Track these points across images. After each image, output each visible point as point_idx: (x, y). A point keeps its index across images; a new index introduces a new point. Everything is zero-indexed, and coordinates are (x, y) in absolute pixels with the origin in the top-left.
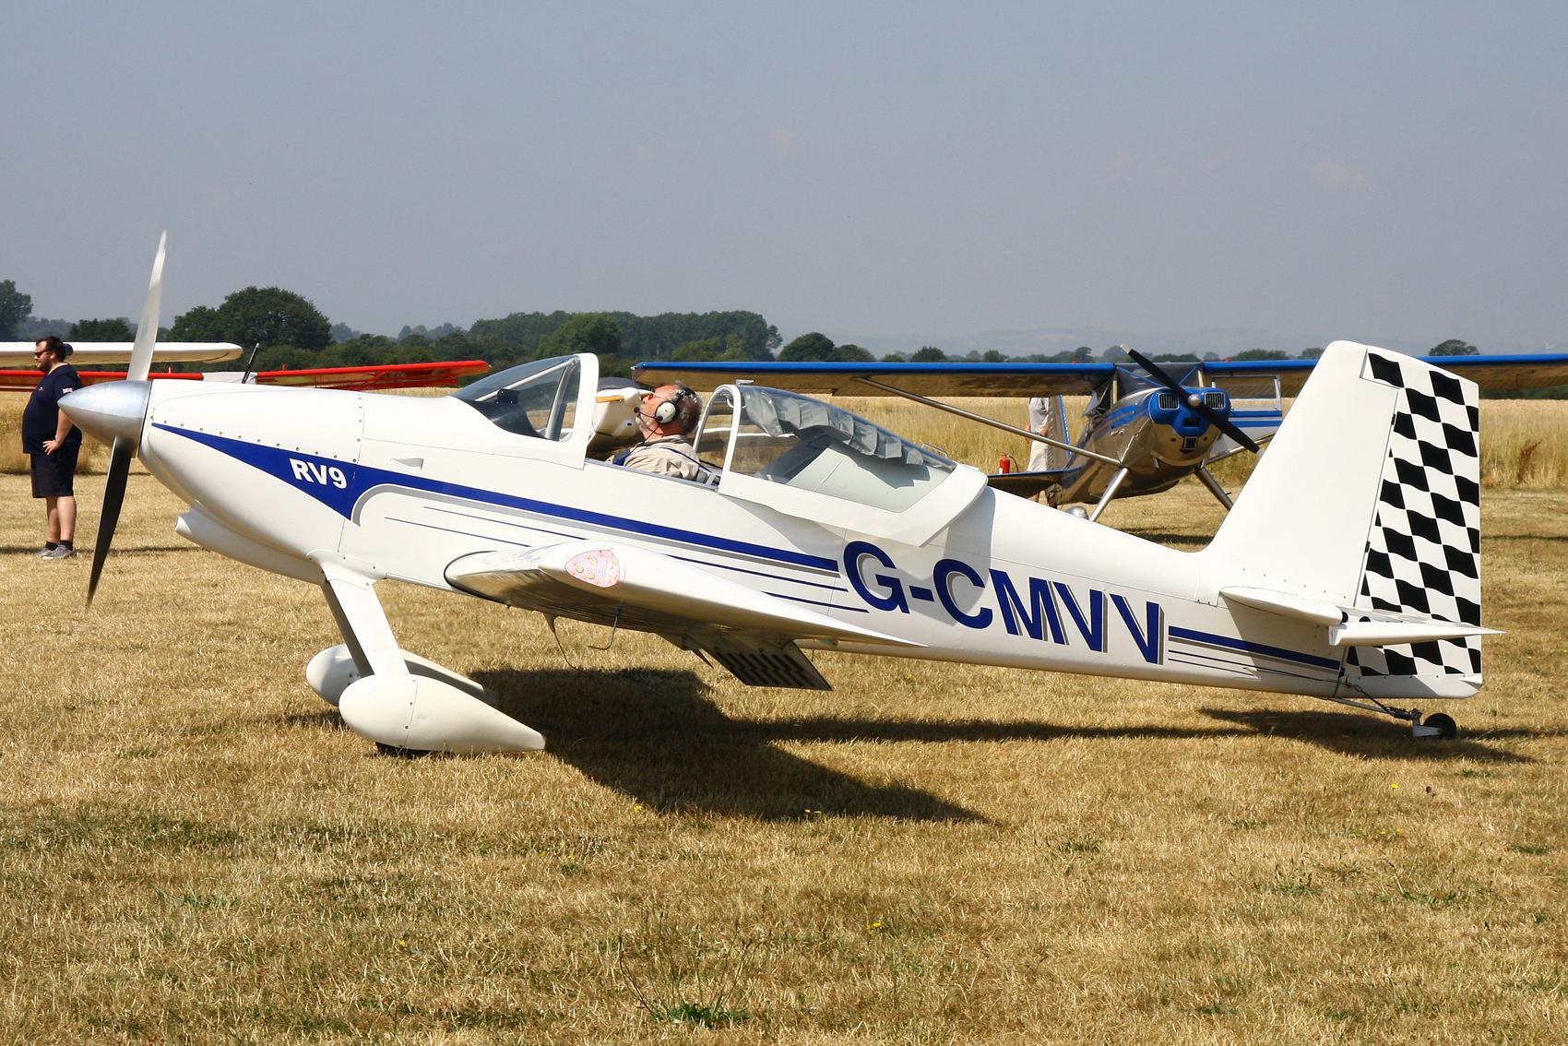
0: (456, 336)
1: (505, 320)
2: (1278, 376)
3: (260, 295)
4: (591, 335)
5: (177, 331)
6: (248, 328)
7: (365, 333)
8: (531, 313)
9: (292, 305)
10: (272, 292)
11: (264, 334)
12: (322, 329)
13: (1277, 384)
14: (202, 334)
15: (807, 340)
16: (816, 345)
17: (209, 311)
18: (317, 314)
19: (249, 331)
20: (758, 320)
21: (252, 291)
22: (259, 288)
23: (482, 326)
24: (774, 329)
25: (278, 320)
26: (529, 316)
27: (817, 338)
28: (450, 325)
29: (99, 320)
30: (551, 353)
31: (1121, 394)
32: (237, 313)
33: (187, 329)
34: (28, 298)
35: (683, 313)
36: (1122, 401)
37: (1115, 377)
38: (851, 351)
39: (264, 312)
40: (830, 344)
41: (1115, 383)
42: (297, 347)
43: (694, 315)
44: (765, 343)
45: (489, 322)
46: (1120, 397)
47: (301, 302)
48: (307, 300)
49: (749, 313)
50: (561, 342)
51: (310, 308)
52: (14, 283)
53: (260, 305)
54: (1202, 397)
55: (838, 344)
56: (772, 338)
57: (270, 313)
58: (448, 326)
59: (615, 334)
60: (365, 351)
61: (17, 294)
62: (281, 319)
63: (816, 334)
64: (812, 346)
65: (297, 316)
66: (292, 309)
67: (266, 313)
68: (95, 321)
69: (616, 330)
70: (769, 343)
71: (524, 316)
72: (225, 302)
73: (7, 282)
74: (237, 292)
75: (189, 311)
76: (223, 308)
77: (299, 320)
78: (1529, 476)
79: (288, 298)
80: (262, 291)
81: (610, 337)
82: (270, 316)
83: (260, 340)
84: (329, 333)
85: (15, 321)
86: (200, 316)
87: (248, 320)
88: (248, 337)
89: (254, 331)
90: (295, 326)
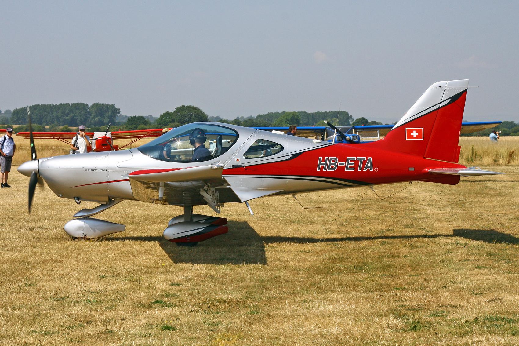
0: (250, 119)
2: (379, 130)
4: (291, 119)
6: (182, 118)
7: (226, 119)
8: (275, 112)
9: (196, 110)
10: (190, 107)
11: (187, 120)
12: (205, 118)
13: (378, 133)
15: (360, 120)
16: (363, 121)
17: (170, 113)
18: (204, 113)
19: (183, 119)
20: (347, 113)
21: (183, 106)
23: (259, 116)
24: (351, 116)
26: (275, 113)
27: (363, 119)
29: (136, 116)
30: (278, 124)
31: (328, 136)
32: (179, 113)
33: (163, 118)
34: (119, 109)
35: (323, 112)
36: (327, 138)
37: (326, 131)
38: (374, 123)
39: (187, 113)
40: (367, 121)
41: (326, 133)
43: (326, 112)
44: (349, 121)
46: (327, 137)
47: (199, 110)
48: (200, 109)
49: (343, 111)
50: (281, 121)
51: (201, 112)
52: (114, 105)
53: (186, 111)
54: (350, 137)
55: (370, 121)
56: (351, 119)
59: (298, 118)
61: (116, 108)
62: (192, 115)
63: (363, 118)
64: (361, 122)
65: (197, 114)
66: (196, 112)
68: (135, 116)
69: (298, 117)
70: (350, 121)
73: (112, 104)
75: (164, 113)
76: (174, 111)
78: (512, 161)
80: (187, 106)
81: (297, 119)
82: (189, 114)
83: (186, 122)
84: (207, 119)
85: (115, 117)
86: (167, 114)
87: (182, 115)
88: (182, 121)
89: (184, 119)
90: (197, 117)
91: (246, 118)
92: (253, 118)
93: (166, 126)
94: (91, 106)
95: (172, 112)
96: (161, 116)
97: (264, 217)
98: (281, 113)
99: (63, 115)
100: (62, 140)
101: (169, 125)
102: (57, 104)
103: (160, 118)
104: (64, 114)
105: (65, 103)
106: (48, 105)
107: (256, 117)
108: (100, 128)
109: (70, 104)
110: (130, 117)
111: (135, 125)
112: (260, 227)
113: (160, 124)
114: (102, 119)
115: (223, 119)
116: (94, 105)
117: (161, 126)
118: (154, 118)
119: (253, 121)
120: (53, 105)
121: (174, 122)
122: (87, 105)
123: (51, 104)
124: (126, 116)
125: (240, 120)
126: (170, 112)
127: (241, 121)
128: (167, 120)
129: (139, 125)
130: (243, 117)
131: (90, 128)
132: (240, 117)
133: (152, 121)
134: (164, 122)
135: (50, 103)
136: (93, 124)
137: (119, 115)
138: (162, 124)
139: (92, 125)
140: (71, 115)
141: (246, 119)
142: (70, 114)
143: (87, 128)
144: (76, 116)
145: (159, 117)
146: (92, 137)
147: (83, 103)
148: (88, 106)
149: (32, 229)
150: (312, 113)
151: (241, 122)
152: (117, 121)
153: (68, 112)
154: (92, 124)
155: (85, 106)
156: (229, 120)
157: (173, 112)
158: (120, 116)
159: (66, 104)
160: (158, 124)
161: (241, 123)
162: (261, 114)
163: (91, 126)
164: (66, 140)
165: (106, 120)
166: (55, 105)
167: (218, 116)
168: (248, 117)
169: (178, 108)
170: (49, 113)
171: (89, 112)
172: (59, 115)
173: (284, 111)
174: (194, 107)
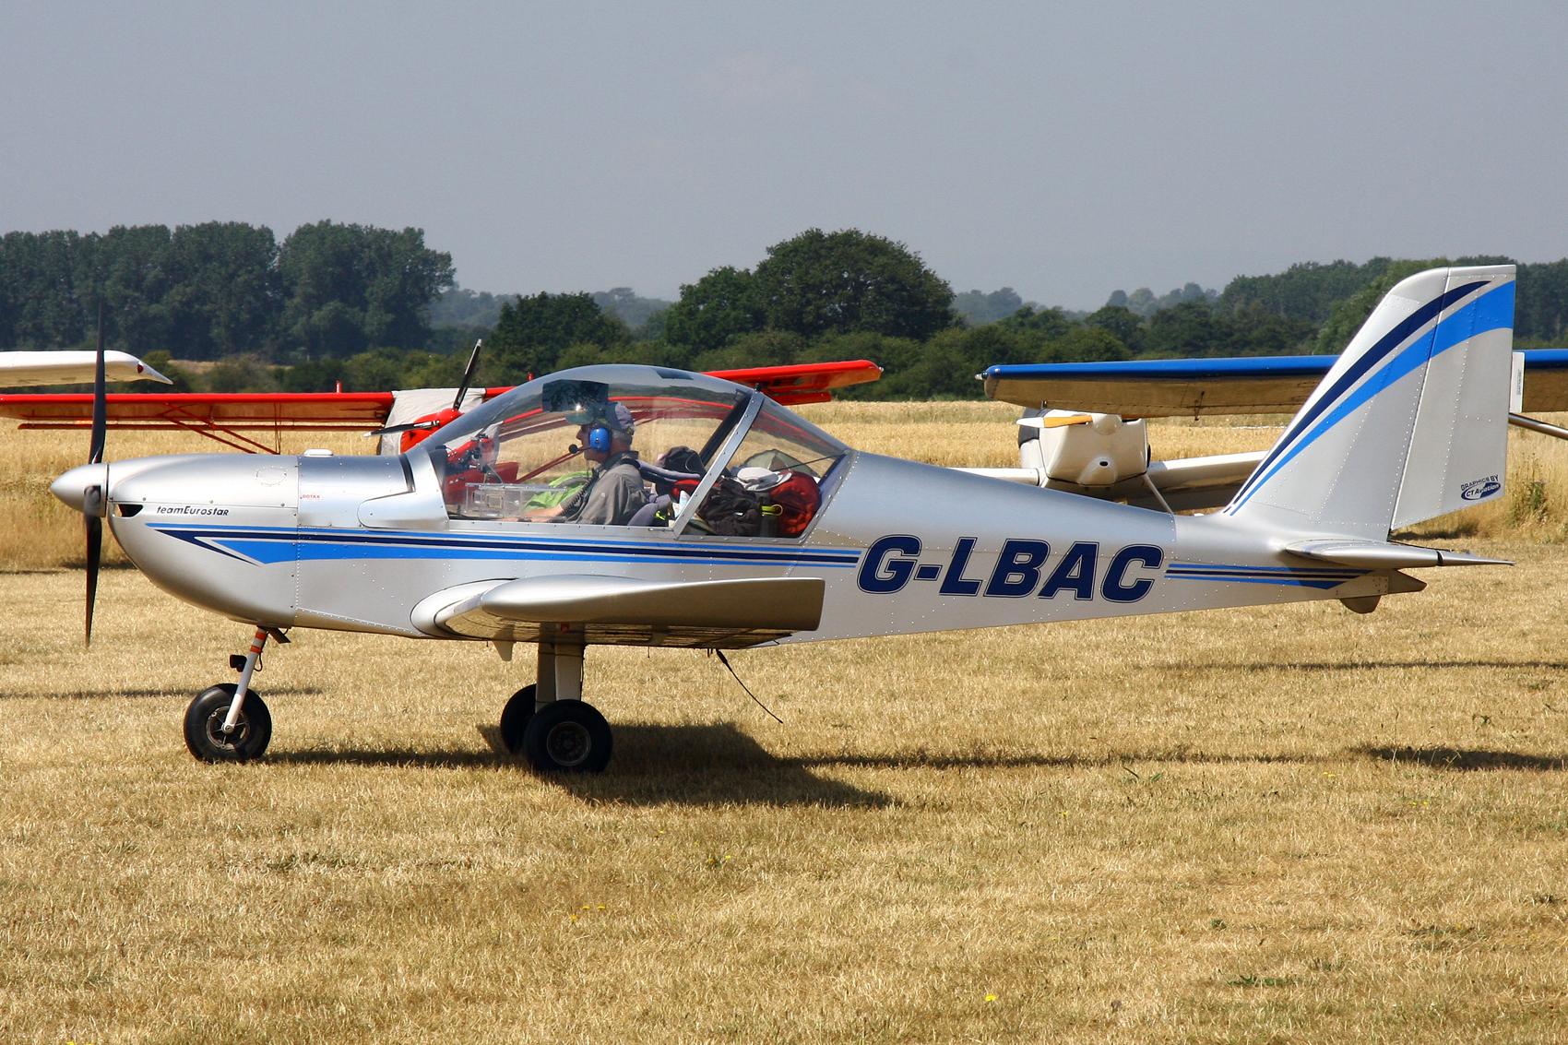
0: (1188, 307)
1: (1283, 276)
3: (828, 244)
5: (685, 310)
6: (809, 302)
7: (1050, 307)
10: (849, 240)
11: (838, 313)
12: (937, 302)
14: (728, 315)
17: (740, 274)
18: (928, 276)
19: (810, 308)
21: (814, 237)
22: (827, 231)
23: (1243, 288)
25: (860, 287)
26: (1327, 268)
28: (1196, 287)
32: (787, 277)
33: (701, 307)
34: (447, 259)
39: (835, 273)
42: (886, 335)
45: (1254, 280)
48: (910, 250)
51: (913, 265)
52: (421, 232)
53: (828, 262)
57: (846, 276)
58: (1193, 287)
60: (1003, 338)
61: (428, 251)
62: (865, 285)
65: (892, 280)
66: (884, 266)
67: (841, 277)
71: (1318, 269)
72: (767, 257)
73: (409, 231)
74: (789, 239)
75: (705, 275)
76: (763, 267)
77: (894, 287)
79: (877, 248)
80: (833, 237)
82: (846, 281)
83: (829, 323)
84: (949, 308)
85: (425, 298)
86: (723, 284)
87: (807, 287)
88: (809, 318)
89: (819, 308)
90: (889, 297)
91: (1164, 298)
92: (1203, 297)
93: (715, 347)
94: (289, 242)
95: (751, 272)
96: (688, 292)
97: (1390, 807)
98: (1365, 269)
99: (129, 292)
100: (218, 433)
101: (732, 343)
102: (95, 234)
103: (682, 305)
104: (138, 288)
105: (140, 224)
106: (44, 237)
107: (1221, 291)
108: (344, 363)
109: (173, 230)
110: (514, 303)
111: (541, 348)
112: (1384, 849)
113: (684, 339)
114: (354, 314)
115: (1035, 304)
116: (305, 233)
117: (689, 347)
118: (644, 305)
119: (1205, 314)
120: (73, 234)
121: (763, 323)
122: (266, 234)
123: (65, 229)
124: (486, 297)
125: (1133, 310)
126: (739, 268)
127: (1139, 314)
128: (721, 314)
129: (565, 345)
130: (1146, 294)
131: (287, 368)
132: (1129, 293)
133: (633, 325)
134: (707, 326)
135: (59, 228)
136: (301, 345)
137: (444, 289)
138: (694, 337)
139: (294, 349)
140: (176, 295)
141: (1163, 306)
142: (171, 287)
143: (273, 368)
144: (202, 297)
145: (676, 298)
146: (384, 418)
147: (245, 226)
148: (273, 240)
149: (283, 867)
150: (1540, 266)
151: (1137, 319)
152: (436, 325)
153: (162, 276)
154: (294, 345)
155: (251, 242)
156: (1068, 313)
157: (753, 269)
158: (452, 292)
159: (146, 231)
160: (673, 342)
161: (1140, 325)
162: (1249, 275)
163: (292, 354)
164: (239, 433)
165: (373, 320)
166: (88, 237)
167: (1007, 291)
168: (1176, 293)
169: (783, 246)
170: (53, 283)
171: (276, 278)
172: (109, 293)
173: (1381, 255)
174: (871, 239)
